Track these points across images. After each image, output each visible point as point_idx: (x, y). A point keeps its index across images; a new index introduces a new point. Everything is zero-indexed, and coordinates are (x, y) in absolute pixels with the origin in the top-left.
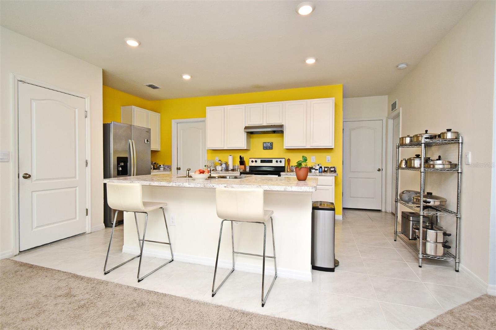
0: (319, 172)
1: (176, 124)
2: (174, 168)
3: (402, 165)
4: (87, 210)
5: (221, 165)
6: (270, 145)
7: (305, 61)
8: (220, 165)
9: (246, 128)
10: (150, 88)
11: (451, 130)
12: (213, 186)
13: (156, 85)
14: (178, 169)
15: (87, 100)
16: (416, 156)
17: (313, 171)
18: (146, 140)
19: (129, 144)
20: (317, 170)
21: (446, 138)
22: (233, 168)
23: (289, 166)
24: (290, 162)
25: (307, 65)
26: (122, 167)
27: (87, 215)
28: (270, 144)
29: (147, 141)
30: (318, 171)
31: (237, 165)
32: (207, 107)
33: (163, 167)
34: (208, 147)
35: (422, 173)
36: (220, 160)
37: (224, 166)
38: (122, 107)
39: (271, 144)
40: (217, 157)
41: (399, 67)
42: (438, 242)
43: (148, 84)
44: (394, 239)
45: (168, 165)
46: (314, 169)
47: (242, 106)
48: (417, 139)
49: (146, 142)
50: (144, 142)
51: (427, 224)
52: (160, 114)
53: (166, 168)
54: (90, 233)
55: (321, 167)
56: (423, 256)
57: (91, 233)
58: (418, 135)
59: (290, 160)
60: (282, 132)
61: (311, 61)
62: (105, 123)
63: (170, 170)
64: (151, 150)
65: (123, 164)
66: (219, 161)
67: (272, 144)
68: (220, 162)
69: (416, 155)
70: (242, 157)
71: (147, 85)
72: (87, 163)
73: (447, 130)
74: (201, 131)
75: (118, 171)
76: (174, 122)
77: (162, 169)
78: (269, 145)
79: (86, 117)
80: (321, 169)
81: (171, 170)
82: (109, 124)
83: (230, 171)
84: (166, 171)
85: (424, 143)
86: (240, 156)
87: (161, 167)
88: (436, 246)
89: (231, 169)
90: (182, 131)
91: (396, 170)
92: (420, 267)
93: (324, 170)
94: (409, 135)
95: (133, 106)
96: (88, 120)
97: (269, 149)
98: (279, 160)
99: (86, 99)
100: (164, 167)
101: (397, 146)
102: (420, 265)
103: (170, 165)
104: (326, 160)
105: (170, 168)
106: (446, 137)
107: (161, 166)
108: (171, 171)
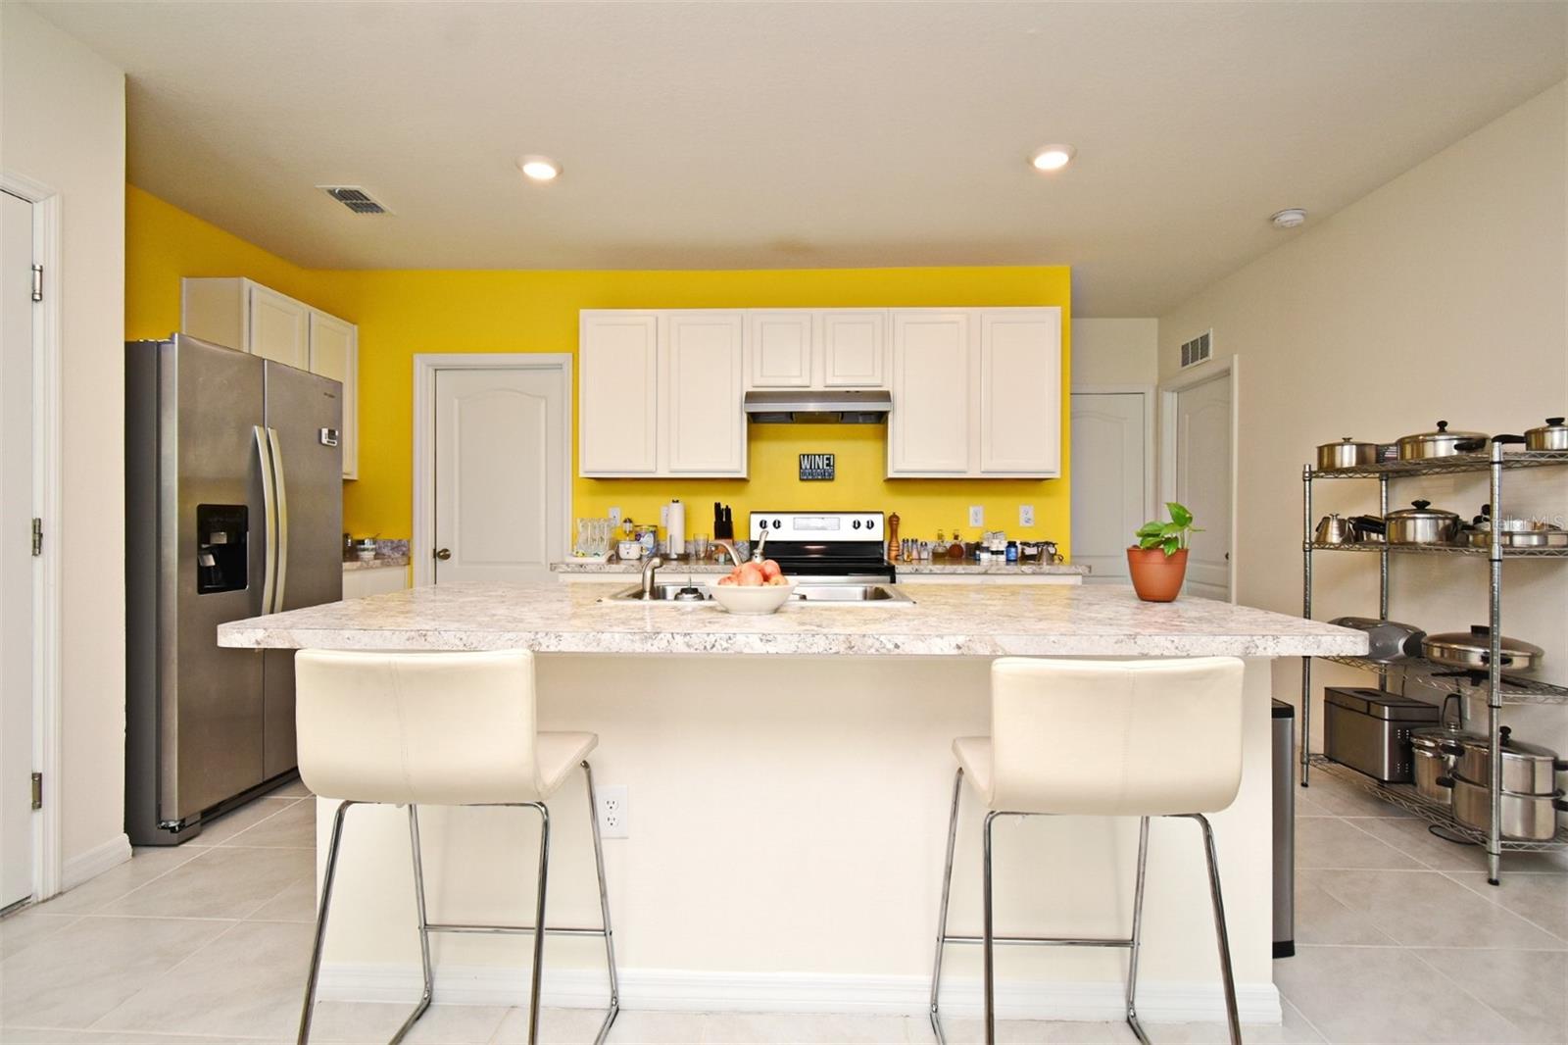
0: (1008, 561)
1: (431, 372)
2: (422, 552)
3: (1329, 535)
4: (38, 779)
5: (638, 537)
6: (828, 465)
7: (1029, 162)
8: (633, 536)
9: (750, 397)
10: (341, 207)
11: (1562, 420)
12: (897, 646)
13: (374, 197)
14: (442, 555)
15: (45, 214)
16: (1415, 508)
17: (984, 556)
18: (325, 431)
19: (251, 442)
20: (1002, 553)
21: (1550, 447)
22: (686, 547)
23: (894, 539)
24: (897, 524)
25: (1037, 173)
26: (218, 551)
27: (38, 802)
28: (826, 462)
29: (331, 433)
30: (1002, 558)
31: (701, 538)
32: (583, 312)
33: (372, 550)
34: (589, 467)
35: (1496, 564)
36: (630, 521)
37: (648, 541)
38: (184, 279)
39: (828, 459)
40: (618, 508)
41: (1283, 218)
42: (1537, 791)
43: (338, 187)
44: (1302, 779)
45: (395, 539)
46: (987, 549)
47: (733, 315)
48: (1418, 449)
49: (325, 440)
50: (316, 438)
51: (1453, 730)
52: (356, 327)
53: (386, 551)
54: (54, 897)
55: (1012, 544)
56: (1503, 846)
57: (61, 894)
58: (1421, 437)
59: (897, 517)
60: (881, 418)
61: (1051, 160)
62: (131, 340)
63: (405, 559)
64: (345, 477)
65: (222, 539)
66: (625, 521)
67: (830, 460)
68: (628, 527)
69: (1413, 504)
70: (723, 506)
71: (332, 192)
72: (41, 535)
73: (1548, 421)
74: (543, 404)
75: (203, 572)
76: (421, 365)
77: (367, 555)
78: (821, 463)
79: (37, 297)
80: (1013, 550)
81: (409, 558)
82: (159, 344)
83: (675, 563)
84: (388, 565)
85: (1499, 463)
86: (717, 506)
87: (364, 550)
88: (1533, 805)
89: (678, 555)
90: (456, 402)
91: (1305, 551)
92: (1494, 883)
93: (1023, 552)
94: (1349, 439)
95: (245, 279)
96: (45, 316)
97: (823, 480)
98: (864, 519)
99: (38, 207)
100: (375, 549)
101: (1304, 472)
102: (1494, 877)
103: (404, 541)
104: (1024, 520)
105: (403, 554)
106: (1552, 445)
107: (362, 542)
108: (409, 563)
